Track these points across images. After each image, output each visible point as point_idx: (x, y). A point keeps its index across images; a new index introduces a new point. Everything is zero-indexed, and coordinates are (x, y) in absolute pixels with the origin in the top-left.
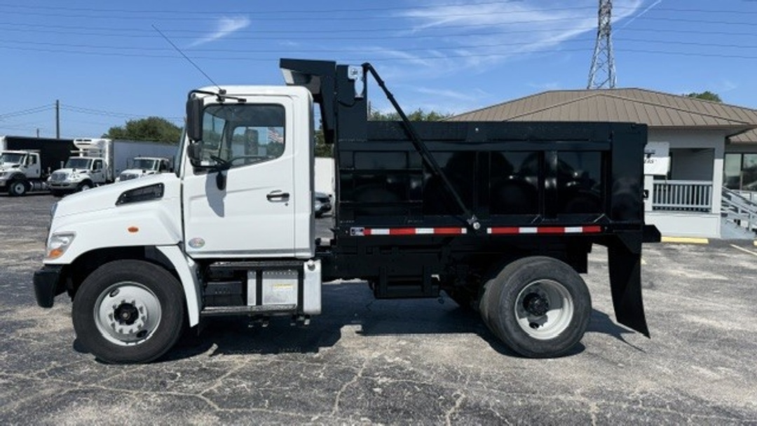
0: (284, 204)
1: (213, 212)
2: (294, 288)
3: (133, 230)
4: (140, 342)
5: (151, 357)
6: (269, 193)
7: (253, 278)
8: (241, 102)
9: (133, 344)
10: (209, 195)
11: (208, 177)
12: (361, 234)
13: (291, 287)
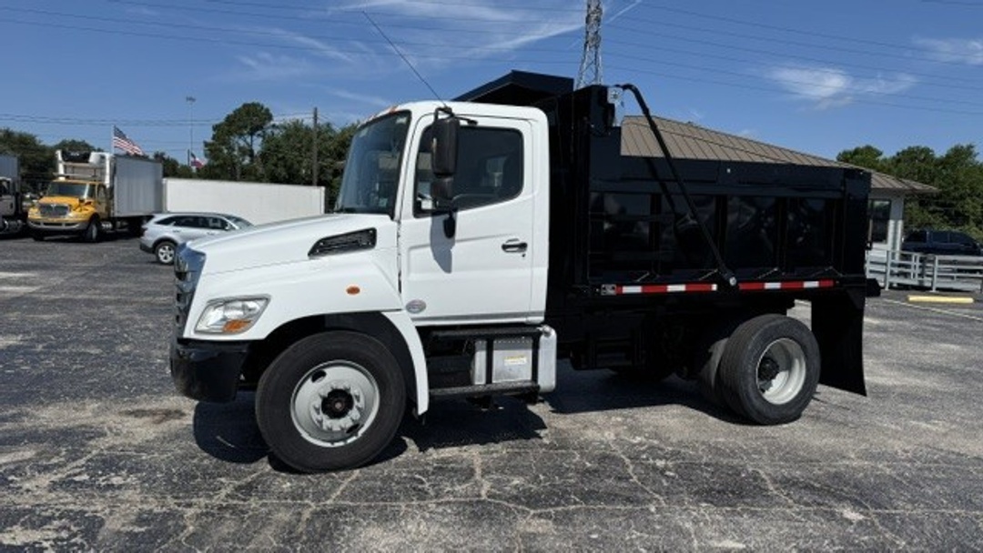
0: (520, 255)
1: (439, 267)
2: (528, 361)
3: (353, 291)
4: (349, 441)
5: (365, 459)
6: (504, 242)
7: (482, 349)
8: (472, 125)
9: (341, 444)
10: (434, 244)
11: (433, 221)
12: (612, 292)
13: (525, 359)
